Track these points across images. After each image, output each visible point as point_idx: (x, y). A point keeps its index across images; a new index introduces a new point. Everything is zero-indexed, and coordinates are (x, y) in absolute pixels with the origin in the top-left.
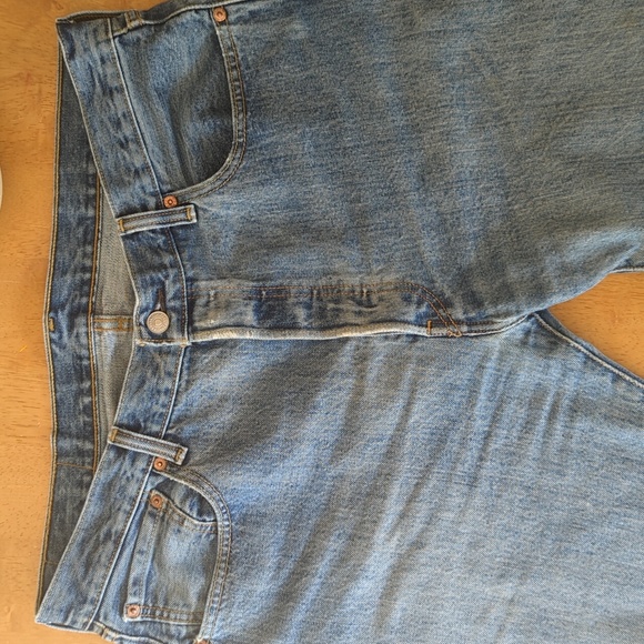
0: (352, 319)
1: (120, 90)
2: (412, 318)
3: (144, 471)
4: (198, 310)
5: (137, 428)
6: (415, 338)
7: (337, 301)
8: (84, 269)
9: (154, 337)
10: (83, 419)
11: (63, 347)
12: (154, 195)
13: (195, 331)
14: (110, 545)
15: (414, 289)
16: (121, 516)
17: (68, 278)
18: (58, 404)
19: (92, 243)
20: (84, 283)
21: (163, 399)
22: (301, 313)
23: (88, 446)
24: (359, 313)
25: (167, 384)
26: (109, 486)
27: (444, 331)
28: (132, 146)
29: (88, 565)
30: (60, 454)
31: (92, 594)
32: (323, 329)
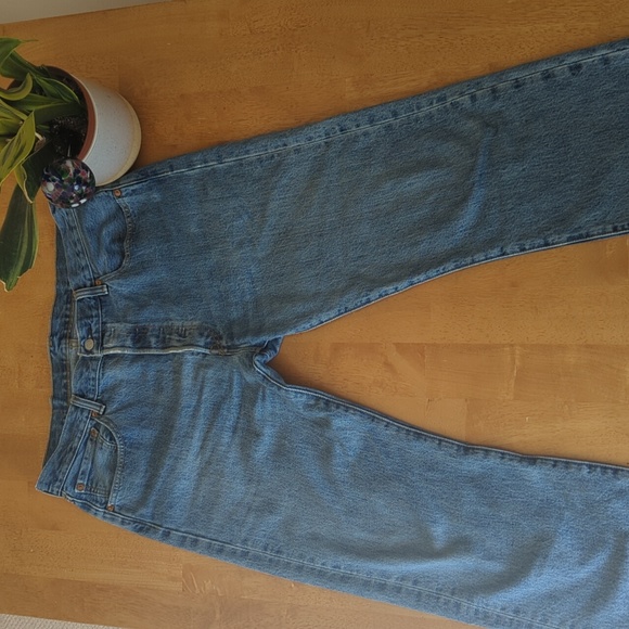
0: (175, 344)
1: (75, 228)
2: (202, 344)
3: (87, 417)
4: (106, 338)
5: (83, 396)
6: (206, 355)
7: (170, 334)
8: (67, 316)
9: (87, 352)
10: (64, 390)
11: (55, 354)
12: (90, 280)
13: (103, 349)
14: (71, 454)
15: (206, 329)
16: (77, 440)
17: (59, 320)
18: (54, 382)
19: (70, 303)
20: (66, 323)
21: (91, 382)
22: (153, 340)
23: (65, 404)
24: (179, 341)
25: (93, 375)
26: (72, 425)
27: (217, 352)
28: (81, 255)
29: (61, 463)
30: (54, 408)
31: (60, 477)
32: (163, 348)
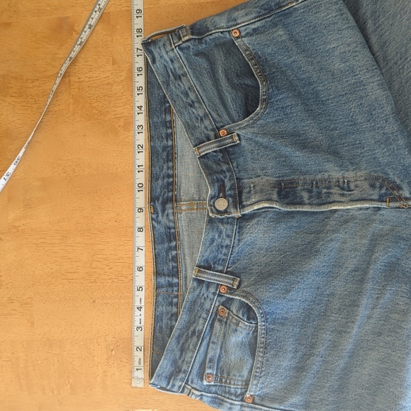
0: (337, 198)
1: (185, 75)
2: (376, 197)
3: (214, 294)
4: (244, 197)
5: (209, 268)
6: (379, 209)
7: (328, 188)
8: (169, 176)
9: (219, 212)
10: (171, 264)
11: (159, 222)
12: (213, 130)
13: (244, 207)
14: (195, 339)
15: (377, 179)
16: (201, 321)
17: (160, 182)
18: (156, 256)
19: (172, 160)
20: (169, 184)
21: (224, 250)
22: (305, 195)
23: (175, 280)
24: (343, 195)
25: (227, 242)
26: (194, 302)
27: (397, 204)
28: (196, 105)
29: (182, 350)
30: (158, 287)
31: (184, 368)
32: (320, 205)
